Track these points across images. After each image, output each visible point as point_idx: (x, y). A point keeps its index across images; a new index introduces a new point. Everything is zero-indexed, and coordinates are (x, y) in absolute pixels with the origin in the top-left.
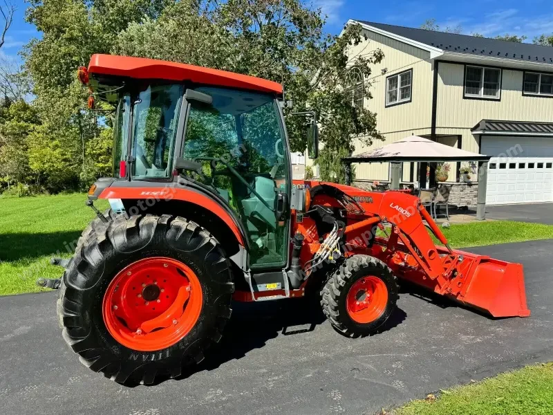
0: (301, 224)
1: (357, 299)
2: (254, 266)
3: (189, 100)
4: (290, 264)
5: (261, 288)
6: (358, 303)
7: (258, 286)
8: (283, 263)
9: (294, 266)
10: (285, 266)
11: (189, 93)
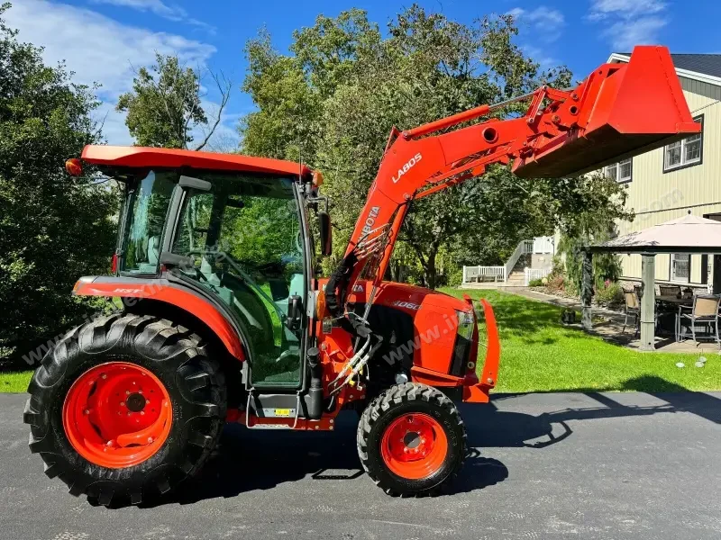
0: (329, 335)
1: (407, 443)
2: (260, 384)
3: (185, 188)
4: (309, 385)
5: (269, 413)
6: (405, 450)
7: (264, 410)
8: (298, 385)
9: (314, 390)
10: (300, 388)
11: (184, 180)
